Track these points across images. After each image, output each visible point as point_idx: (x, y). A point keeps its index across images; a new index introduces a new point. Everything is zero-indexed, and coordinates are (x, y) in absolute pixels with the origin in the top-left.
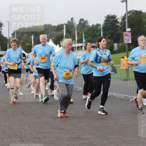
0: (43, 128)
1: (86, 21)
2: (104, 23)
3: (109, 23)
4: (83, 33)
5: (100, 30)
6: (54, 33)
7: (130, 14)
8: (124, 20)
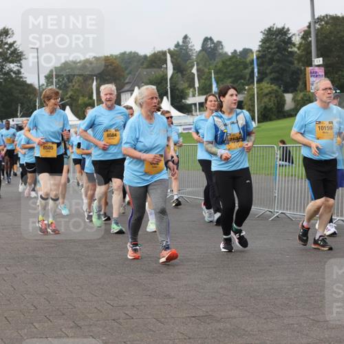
1: (219, 43)
2: (260, 46)
3: (273, 46)
4: (213, 71)
6: (145, 73)
7: (320, 25)
8: (308, 38)
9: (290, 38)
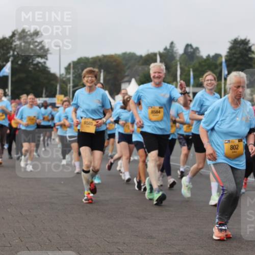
0: (118, 235)
1: (197, 49)
2: (228, 52)
3: (237, 52)
4: (191, 70)
5: (221, 64)
9: (250, 47)
